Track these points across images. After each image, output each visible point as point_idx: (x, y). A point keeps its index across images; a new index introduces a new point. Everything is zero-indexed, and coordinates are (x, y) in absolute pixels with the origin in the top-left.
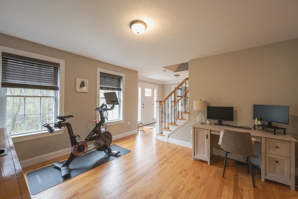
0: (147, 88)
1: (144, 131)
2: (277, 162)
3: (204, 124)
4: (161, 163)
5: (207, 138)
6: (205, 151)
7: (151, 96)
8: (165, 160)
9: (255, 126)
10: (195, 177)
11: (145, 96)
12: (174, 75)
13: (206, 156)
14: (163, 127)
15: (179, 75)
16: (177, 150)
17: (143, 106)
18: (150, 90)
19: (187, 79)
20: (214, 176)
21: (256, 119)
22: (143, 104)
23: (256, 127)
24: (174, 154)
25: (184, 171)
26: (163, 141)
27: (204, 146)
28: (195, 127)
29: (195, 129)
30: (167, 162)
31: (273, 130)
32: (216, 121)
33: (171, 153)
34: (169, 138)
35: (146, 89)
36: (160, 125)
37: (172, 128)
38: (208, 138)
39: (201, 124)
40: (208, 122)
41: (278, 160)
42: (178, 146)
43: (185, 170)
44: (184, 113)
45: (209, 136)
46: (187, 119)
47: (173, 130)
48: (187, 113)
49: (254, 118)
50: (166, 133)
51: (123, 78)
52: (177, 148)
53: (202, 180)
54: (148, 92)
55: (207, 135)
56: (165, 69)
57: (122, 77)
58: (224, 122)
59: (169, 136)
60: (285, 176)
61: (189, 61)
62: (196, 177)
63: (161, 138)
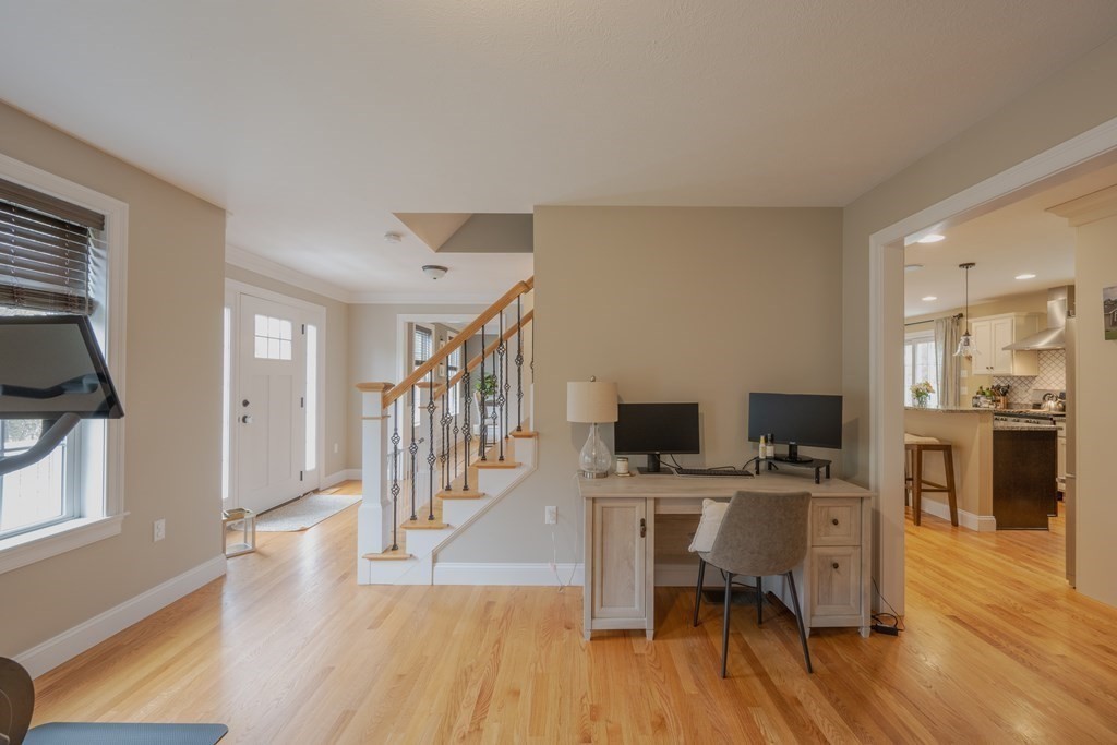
0: (268, 315)
1: (266, 550)
2: (836, 566)
3: (606, 475)
4: (466, 728)
5: (643, 534)
6: (633, 589)
7: (287, 355)
8: (475, 692)
9: (758, 461)
10: (650, 730)
11: (256, 356)
12: (425, 268)
13: (637, 607)
14: (404, 514)
15: (445, 269)
16: (496, 613)
17: (243, 411)
18: (284, 328)
19: (527, 286)
20: (696, 685)
21: (762, 438)
22: (246, 403)
23: (763, 465)
24: (498, 642)
25: (594, 719)
26: (405, 588)
27: (632, 569)
28: (593, 495)
29: (598, 506)
30: (493, 707)
31: (811, 470)
32: (642, 460)
33: (481, 640)
34: (438, 565)
35: (261, 322)
36: (384, 504)
37: (456, 512)
38: (648, 533)
39: (598, 476)
40: (621, 466)
41: (836, 560)
42: (488, 590)
43: (595, 713)
44: (515, 436)
45: (651, 525)
46: (529, 461)
47: (458, 523)
48: (530, 437)
49: (754, 438)
50: (419, 542)
51: (106, 226)
52: (490, 604)
53: (678, 729)
54: (272, 337)
55: (643, 523)
56: (401, 227)
57: (99, 221)
58: (667, 460)
59: (440, 556)
60: (851, 602)
61: (535, 207)
62: (653, 724)
63: (392, 573)
